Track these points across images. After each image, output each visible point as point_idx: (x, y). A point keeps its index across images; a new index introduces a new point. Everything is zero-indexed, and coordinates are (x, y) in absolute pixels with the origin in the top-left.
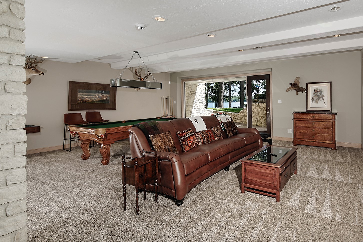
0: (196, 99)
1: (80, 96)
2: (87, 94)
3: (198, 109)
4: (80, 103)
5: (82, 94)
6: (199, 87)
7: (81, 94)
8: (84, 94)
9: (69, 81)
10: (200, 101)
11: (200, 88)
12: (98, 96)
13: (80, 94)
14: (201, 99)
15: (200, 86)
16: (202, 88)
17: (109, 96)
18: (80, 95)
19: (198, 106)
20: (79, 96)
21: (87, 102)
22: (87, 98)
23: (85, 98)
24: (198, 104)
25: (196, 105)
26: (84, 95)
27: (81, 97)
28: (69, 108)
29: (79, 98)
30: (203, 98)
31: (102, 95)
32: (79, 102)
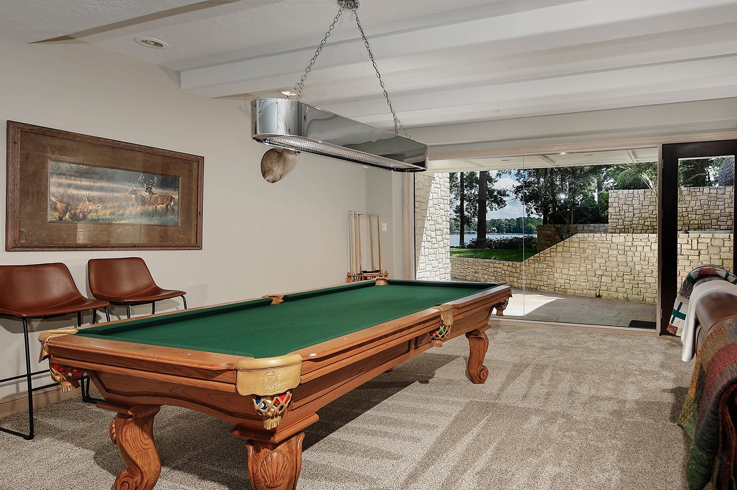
0: (429, 218)
1: (61, 190)
2: (92, 184)
3: (432, 251)
4: (61, 219)
5: (68, 182)
6: (436, 185)
7: (64, 181)
8: (78, 183)
9: (8, 122)
10: (438, 226)
11: (438, 186)
12: (136, 194)
13: (60, 181)
14: (440, 221)
15: (437, 179)
16: (443, 188)
17: (176, 197)
18: (60, 185)
19: (434, 240)
20: (53, 189)
21: (89, 217)
22: (89, 201)
23: (79, 199)
24: (433, 234)
25: (429, 238)
26: (78, 187)
27: (62, 196)
28: (10, 239)
29: (53, 199)
30: (444, 218)
31: (150, 192)
32: (57, 214)
